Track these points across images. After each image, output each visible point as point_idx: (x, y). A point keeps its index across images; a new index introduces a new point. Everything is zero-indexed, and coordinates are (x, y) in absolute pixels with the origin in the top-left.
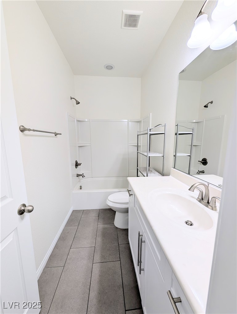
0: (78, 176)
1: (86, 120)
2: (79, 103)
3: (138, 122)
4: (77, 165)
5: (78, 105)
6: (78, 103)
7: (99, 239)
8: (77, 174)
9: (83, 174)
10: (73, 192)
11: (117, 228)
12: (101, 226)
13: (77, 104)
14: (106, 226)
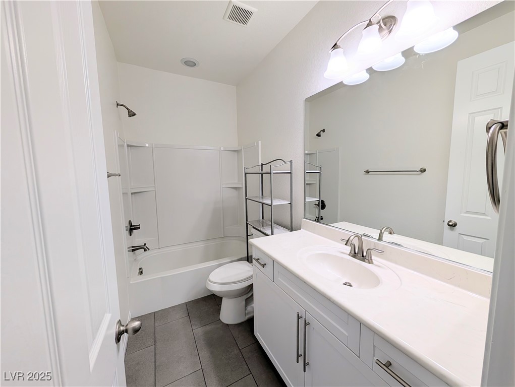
0: (134, 249)
1: (147, 145)
2: (135, 114)
3: (235, 151)
4: (132, 228)
5: (132, 117)
6: (132, 114)
7: (205, 353)
8: (133, 247)
9: (145, 244)
10: (131, 283)
11: (227, 325)
12: (199, 331)
13: (130, 116)
14: (208, 328)
